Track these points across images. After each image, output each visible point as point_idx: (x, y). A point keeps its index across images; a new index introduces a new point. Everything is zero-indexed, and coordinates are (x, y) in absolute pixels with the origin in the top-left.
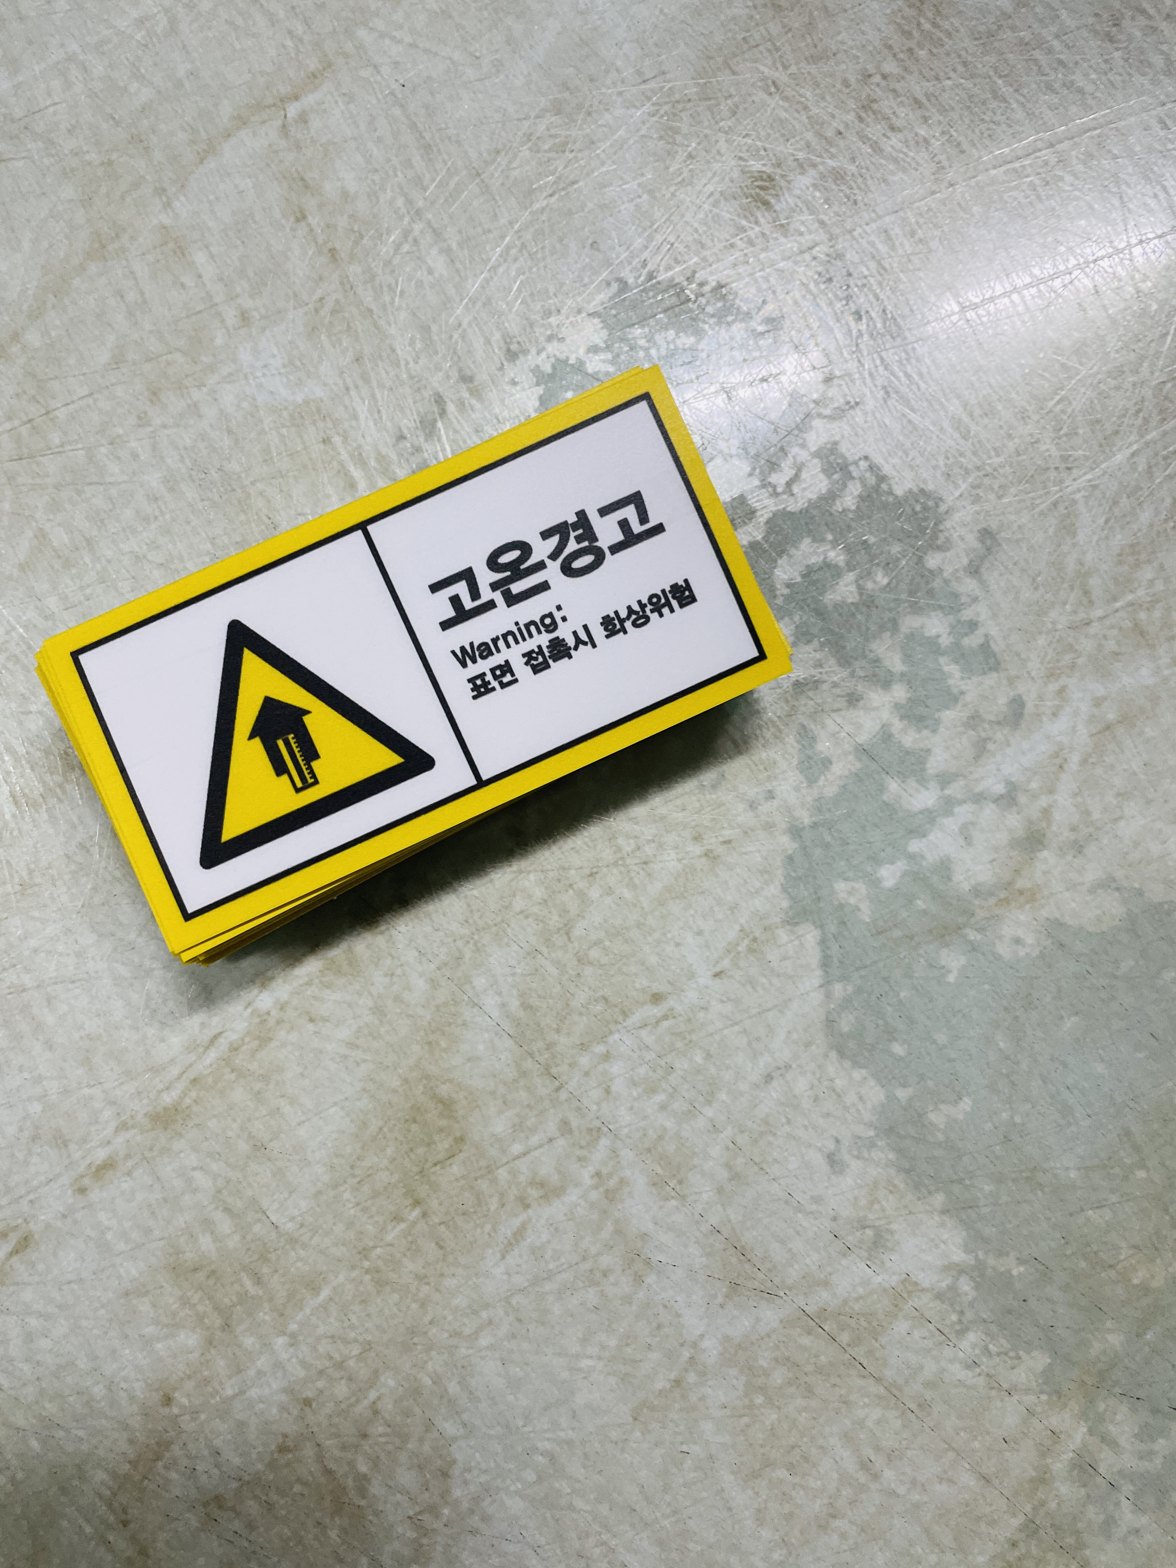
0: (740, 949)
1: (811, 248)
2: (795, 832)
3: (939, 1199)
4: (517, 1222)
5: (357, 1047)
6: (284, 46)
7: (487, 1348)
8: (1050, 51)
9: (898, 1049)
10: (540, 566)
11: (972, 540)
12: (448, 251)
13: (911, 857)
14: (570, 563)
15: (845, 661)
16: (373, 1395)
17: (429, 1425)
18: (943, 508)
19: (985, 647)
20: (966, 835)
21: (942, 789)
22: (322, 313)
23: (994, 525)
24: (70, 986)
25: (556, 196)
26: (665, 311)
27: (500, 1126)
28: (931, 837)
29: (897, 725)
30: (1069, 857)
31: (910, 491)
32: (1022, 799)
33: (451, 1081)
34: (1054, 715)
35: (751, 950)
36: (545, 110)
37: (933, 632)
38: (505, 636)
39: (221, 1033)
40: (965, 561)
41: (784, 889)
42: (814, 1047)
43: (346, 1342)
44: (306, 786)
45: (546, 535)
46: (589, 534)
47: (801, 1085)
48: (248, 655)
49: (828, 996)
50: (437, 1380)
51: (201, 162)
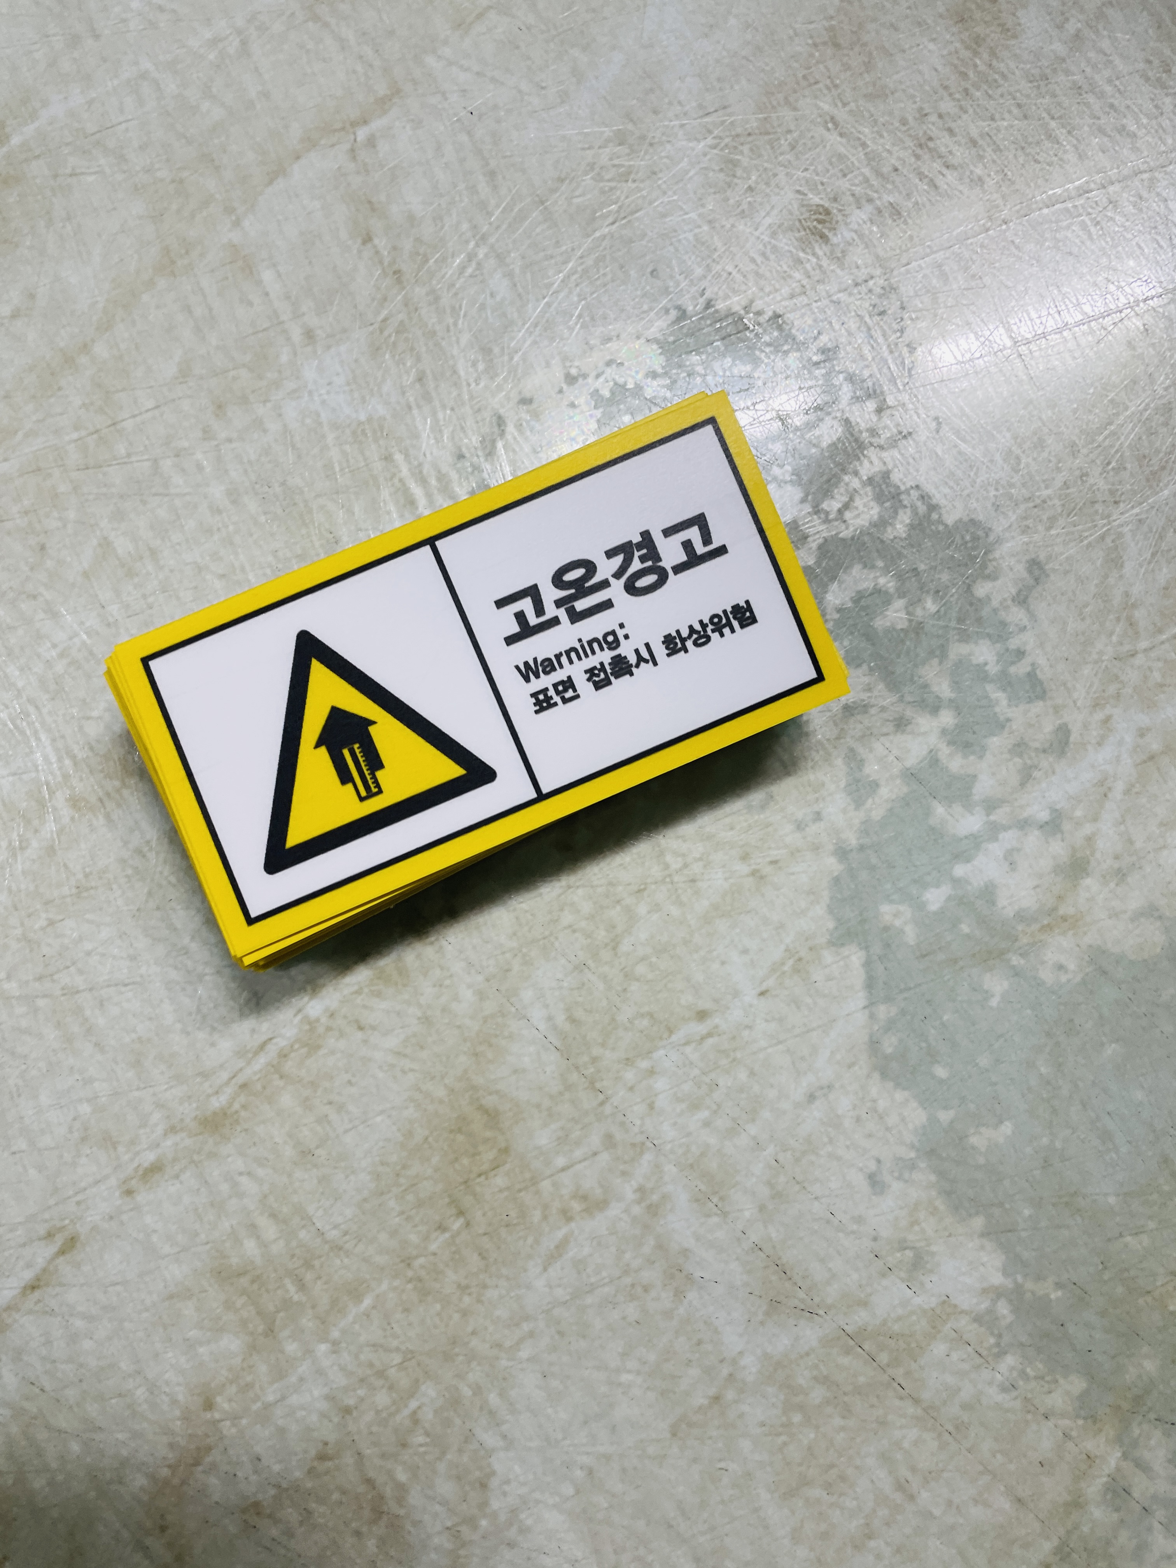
0: (786, 968)
1: (866, 281)
2: (842, 853)
3: (978, 1222)
4: (560, 1234)
5: (405, 1056)
6: (354, 72)
7: (528, 1360)
8: (1101, 95)
9: (941, 1072)
10: (604, 584)
11: (1020, 569)
12: (510, 275)
13: (957, 882)
14: (634, 583)
15: (893, 685)
16: (413, 1404)
17: (469, 1436)
18: (991, 538)
19: (1032, 676)
20: (1010, 860)
21: (988, 815)
22: (386, 333)
23: (1042, 557)
24: (123, 989)
25: (617, 224)
26: (723, 339)
27: (544, 1138)
28: (975, 862)
29: (945, 751)
30: (1112, 885)
31: (960, 520)
32: (1067, 826)
33: (497, 1092)
34: (1099, 744)
35: (796, 971)
36: (608, 140)
37: (981, 660)
38: (568, 653)
39: (271, 1039)
40: (1014, 591)
41: (830, 910)
42: (856, 1068)
43: (388, 1350)
44: (370, 795)
45: (610, 554)
46: (653, 554)
47: (844, 1104)
48: (316, 666)
49: (872, 1016)
50: (478, 1390)
51: (271, 182)
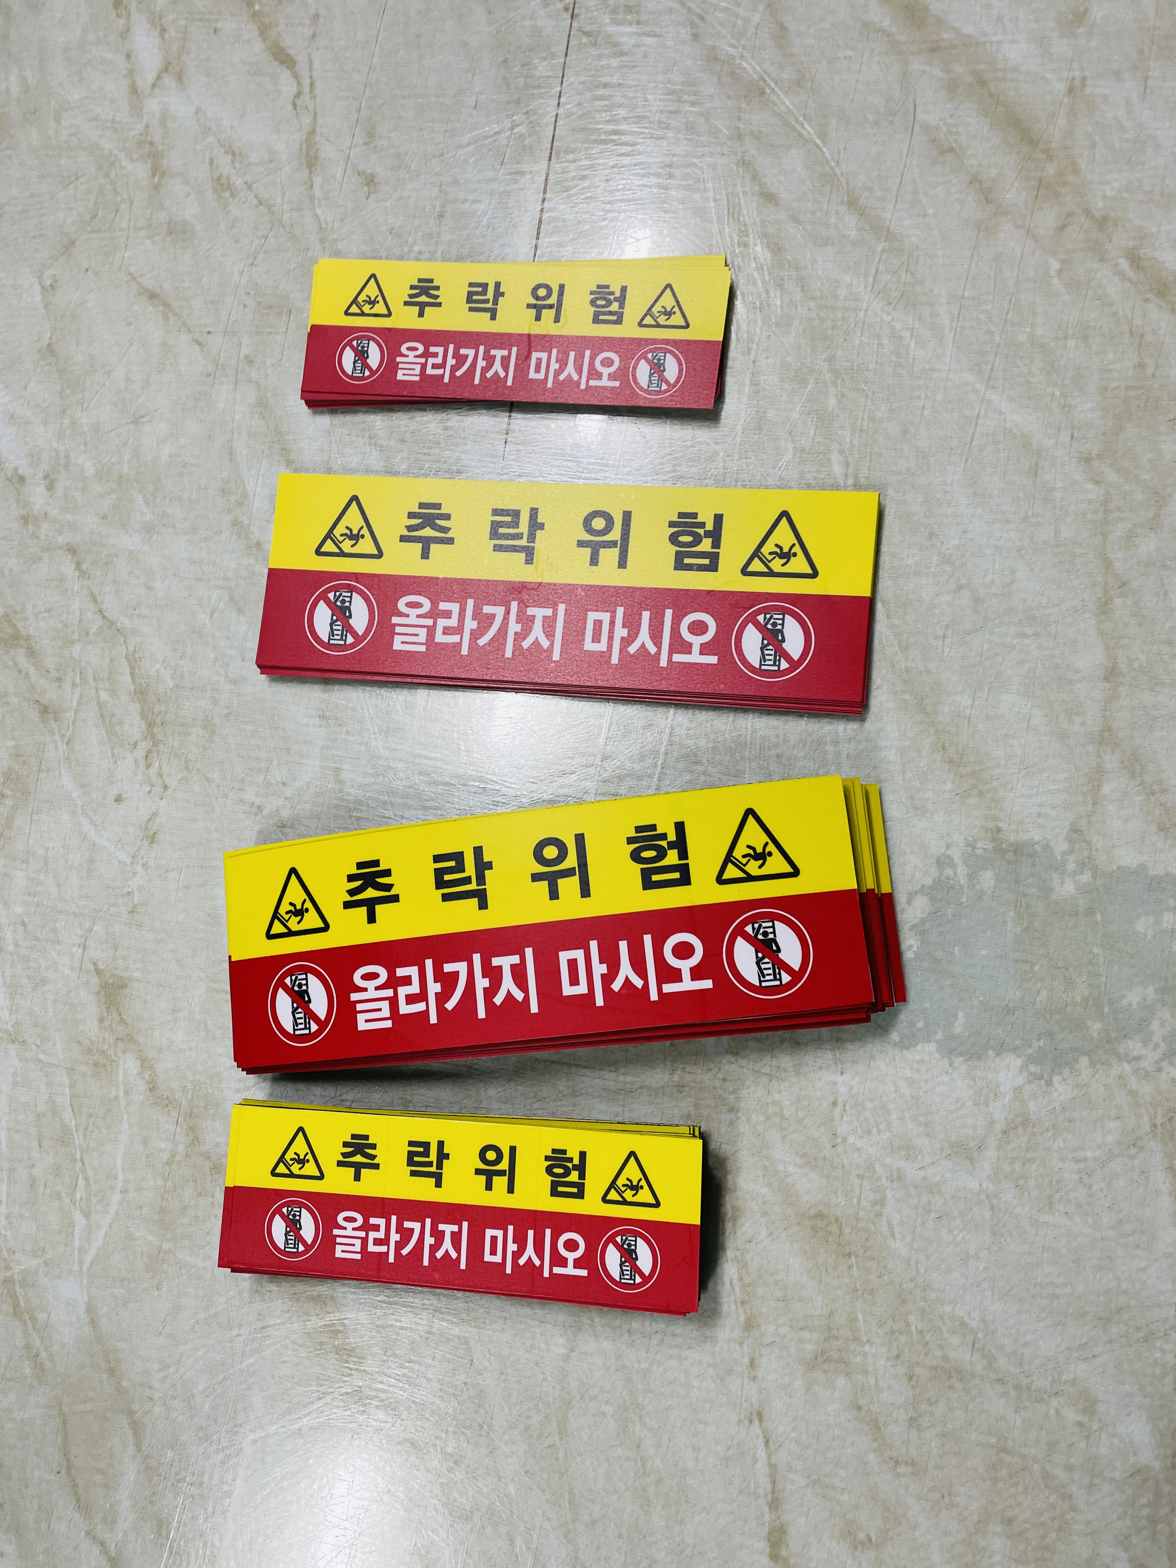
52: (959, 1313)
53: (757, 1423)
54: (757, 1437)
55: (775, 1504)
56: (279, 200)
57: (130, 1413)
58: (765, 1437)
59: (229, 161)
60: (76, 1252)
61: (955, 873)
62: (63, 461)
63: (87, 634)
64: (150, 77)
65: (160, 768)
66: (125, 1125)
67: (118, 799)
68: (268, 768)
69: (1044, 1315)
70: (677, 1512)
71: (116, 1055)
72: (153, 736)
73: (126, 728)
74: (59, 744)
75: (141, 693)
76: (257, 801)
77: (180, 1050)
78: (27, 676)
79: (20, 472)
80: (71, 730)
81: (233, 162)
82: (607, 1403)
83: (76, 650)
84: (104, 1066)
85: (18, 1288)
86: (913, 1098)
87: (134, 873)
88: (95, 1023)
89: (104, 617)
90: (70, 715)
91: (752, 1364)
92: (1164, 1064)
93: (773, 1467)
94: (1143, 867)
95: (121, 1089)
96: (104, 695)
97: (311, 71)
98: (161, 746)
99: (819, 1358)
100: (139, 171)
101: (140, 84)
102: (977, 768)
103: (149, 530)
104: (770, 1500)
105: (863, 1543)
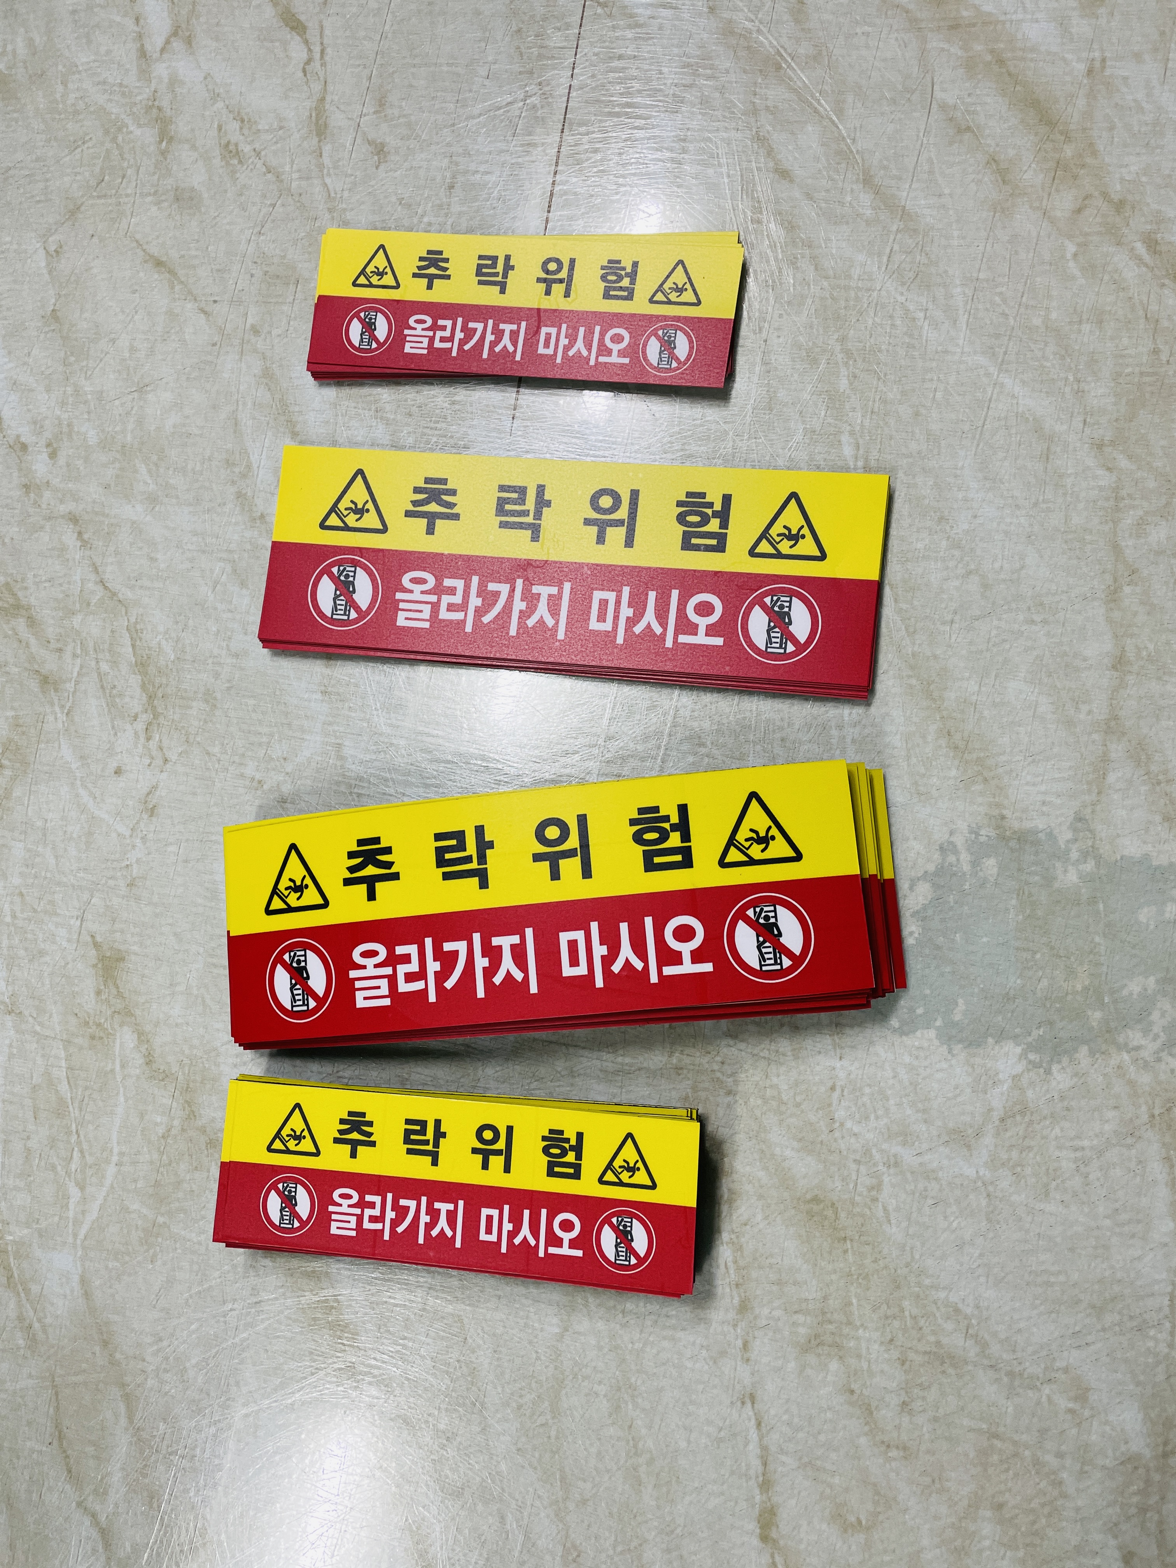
52: (953, 1298)
53: (749, 1405)
54: (750, 1420)
55: (766, 1485)
56: (287, 168)
57: (123, 1385)
58: (757, 1419)
59: (238, 128)
60: (71, 1224)
61: (958, 860)
62: (65, 429)
63: (88, 604)
64: (159, 42)
65: (161, 741)
66: (122, 1099)
67: (118, 772)
68: (269, 743)
69: (1038, 1302)
70: (668, 1492)
71: (113, 1029)
72: (154, 708)
73: (127, 699)
74: (59, 715)
75: (142, 666)
76: (258, 776)
77: (177, 1025)
78: (28, 646)
79: (23, 439)
80: (71, 701)
81: (241, 128)
82: (600, 1383)
83: (77, 620)
84: (101, 1038)
85: (12, 1260)
86: (911, 1084)
87: (134, 846)
88: (92, 995)
89: (106, 588)
90: (70, 686)
91: (745, 1346)
92: (1164, 1055)
93: (764, 1448)
94: (1147, 857)
95: (118, 1062)
96: (105, 667)
97: (321, 37)
98: (161, 720)
99: (813, 1341)
100: (146, 136)
101: (148, 47)
102: (982, 755)
103: (152, 500)
104: (761, 1482)
105: (852, 1525)
